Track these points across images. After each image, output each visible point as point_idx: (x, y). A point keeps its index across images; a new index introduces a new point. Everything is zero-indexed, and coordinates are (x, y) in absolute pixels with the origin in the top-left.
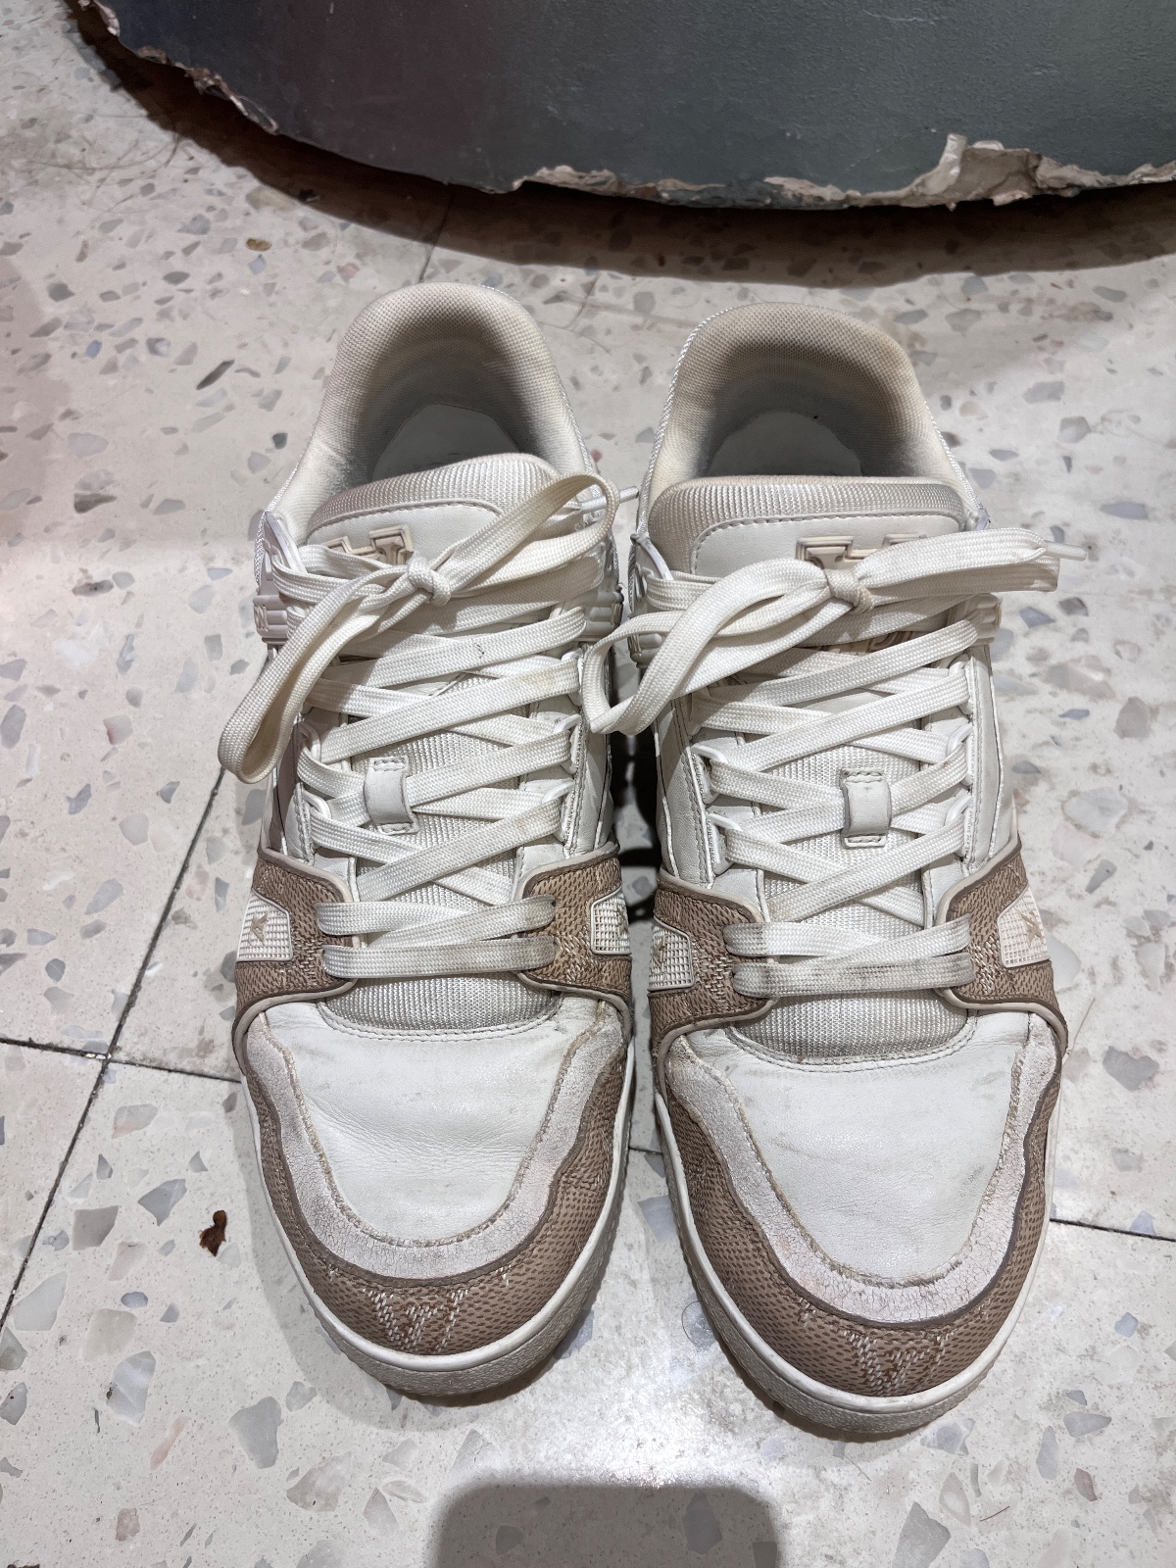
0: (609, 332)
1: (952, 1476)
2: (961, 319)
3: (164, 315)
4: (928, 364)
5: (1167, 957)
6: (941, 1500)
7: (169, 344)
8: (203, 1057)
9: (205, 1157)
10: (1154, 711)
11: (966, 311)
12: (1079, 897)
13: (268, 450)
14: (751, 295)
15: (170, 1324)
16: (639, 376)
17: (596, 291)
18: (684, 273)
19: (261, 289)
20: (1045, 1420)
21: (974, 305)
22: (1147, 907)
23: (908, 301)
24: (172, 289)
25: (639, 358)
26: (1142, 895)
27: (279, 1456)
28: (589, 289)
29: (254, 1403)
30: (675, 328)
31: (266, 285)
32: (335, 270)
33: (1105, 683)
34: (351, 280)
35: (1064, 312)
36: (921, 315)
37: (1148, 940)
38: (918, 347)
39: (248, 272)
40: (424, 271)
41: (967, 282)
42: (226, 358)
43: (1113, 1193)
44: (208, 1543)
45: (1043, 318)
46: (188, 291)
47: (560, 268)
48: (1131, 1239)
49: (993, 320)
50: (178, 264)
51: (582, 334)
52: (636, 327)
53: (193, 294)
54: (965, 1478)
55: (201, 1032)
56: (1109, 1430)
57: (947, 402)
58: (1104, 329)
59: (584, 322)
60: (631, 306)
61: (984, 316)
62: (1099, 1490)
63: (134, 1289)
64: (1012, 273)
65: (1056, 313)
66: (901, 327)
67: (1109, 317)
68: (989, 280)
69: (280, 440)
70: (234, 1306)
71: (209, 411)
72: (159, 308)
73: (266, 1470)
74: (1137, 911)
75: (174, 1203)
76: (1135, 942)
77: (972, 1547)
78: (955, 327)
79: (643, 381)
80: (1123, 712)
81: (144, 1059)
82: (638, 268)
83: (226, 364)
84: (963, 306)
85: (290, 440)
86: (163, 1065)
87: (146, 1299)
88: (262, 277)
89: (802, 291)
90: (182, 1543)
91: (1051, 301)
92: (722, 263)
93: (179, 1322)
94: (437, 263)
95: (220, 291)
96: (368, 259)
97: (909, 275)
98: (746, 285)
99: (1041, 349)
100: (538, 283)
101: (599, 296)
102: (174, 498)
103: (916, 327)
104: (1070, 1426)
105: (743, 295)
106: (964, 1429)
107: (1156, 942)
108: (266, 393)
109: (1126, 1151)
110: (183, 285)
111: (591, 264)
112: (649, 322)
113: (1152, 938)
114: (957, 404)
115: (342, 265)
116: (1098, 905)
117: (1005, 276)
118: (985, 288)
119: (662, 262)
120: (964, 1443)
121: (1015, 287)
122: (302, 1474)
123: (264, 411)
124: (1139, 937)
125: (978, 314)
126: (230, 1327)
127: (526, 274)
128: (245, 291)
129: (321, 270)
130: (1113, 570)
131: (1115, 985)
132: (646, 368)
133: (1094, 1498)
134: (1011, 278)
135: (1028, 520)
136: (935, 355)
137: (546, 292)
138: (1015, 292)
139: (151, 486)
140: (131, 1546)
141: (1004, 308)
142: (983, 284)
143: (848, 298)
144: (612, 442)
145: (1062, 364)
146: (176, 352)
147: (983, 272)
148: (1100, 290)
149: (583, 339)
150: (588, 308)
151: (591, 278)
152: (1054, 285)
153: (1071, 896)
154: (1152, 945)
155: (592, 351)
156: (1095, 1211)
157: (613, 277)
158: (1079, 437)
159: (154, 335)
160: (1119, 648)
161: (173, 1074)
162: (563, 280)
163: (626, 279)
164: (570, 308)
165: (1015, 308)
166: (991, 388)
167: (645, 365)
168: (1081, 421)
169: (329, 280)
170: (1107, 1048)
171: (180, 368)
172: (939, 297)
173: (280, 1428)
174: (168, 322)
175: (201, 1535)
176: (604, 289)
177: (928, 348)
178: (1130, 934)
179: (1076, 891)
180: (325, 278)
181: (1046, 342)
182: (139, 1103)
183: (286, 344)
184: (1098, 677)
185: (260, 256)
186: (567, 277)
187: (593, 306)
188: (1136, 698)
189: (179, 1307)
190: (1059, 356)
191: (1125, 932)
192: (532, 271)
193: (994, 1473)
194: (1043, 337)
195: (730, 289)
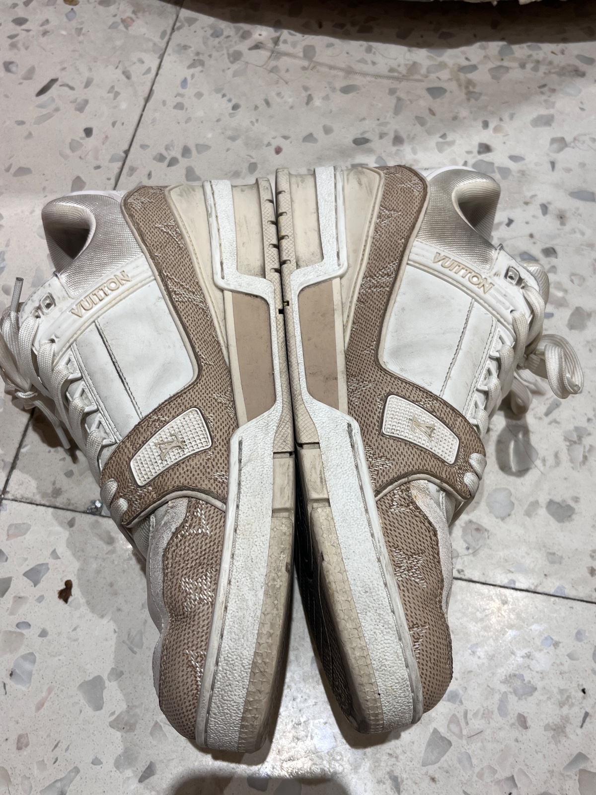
0: (287, 71)
1: (454, 715)
2: (497, 72)
3: (13, 46)
4: (476, 99)
5: (584, 452)
6: (448, 726)
7: (17, 66)
8: (56, 498)
9: (59, 552)
10: (589, 315)
11: (500, 67)
12: (540, 418)
13: (81, 138)
14: (373, 50)
15: (44, 638)
16: (305, 100)
17: (280, 43)
18: (334, 34)
19: (73, 31)
20: (504, 688)
21: (506, 64)
22: (576, 425)
23: (467, 59)
24: (18, 29)
25: (306, 89)
26: (574, 418)
27: (105, 705)
28: (276, 41)
29: (91, 678)
30: (327, 70)
31: (76, 29)
32: (119, 21)
33: (563, 298)
34: (130, 28)
35: (557, 70)
36: (474, 68)
37: (575, 442)
38: (471, 89)
39: (65, 20)
40: (175, 24)
41: (502, 48)
42: (54, 77)
43: (546, 575)
44: (67, 749)
45: (545, 73)
46: (28, 31)
47: (259, 27)
48: (553, 599)
49: (516, 74)
50: (21, 12)
51: (271, 71)
52: (304, 68)
53: (31, 33)
54: (460, 716)
55: (54, 484)
56: (536, 694)
57: (486, 125)
58: (579, 82)
59: (273, 63)
60: (301, 55)
61: (510, 71)
62: (529, 723)
63: (23, 620)
64: (529, 44)
65: (553, 71)
66: (462, 75)
67: (583, 75)
68: (515, 47)
69: (88, 132)
70: (78, 629)
71: (44, 111)
72: (10, 41)
73: (98, 712)
74: (571, 427)
75: (42, 577)
76: (568, 443)
77: (463, 750)
78: (494, 77)
79: (307, 103)
80: (572, 315)
81: (22, 498)
82: (306, 29)
83: (53, 81)
84: (499, 63)
85: (94, 132)
86: (33, 502)
87: (30, 625)
88: (74, 23)
89: (404, 49)
90: (53, 750)
91: (551, 63)
92: (357, 28)
93: (48, 637)
94: (182, 19)
95: (48, 32)
96: (140, 15)
97: (468, 42)
98: (371, 43)
99: (542, 93)
100: (245, 36)
101: (282, 47)
102: (25, 166)
103: (470, 76)
104: (515, 692)
105: (369, 50)
106: (461, 692)
107: (579, 444)
108: (78, 101)
109: (554, 554)
110: (24, 27)
111: (277, 25)
112: (312, 65)
113: (577, 441)
114: (492, 126)
115: (124, 17)
116: (550, 423)
117: (524, 45)
118: (513, 53)
119: (320, 26)
120: (461, 699)
121: (530, 52)
122: (117, 714)
123: (78, 112)
124: (570, 441)
125: (507, 69)
126: (77, 640)
127: (238, 30)
128: (64, 33)
129: (111, 21)
130: (573, 231)
131: (555, 467)
132: (310, 95)
133: (526, 728)
134: (528, 46)
135: (528, 200)
136: (480, 94)
137: (249, 42)
138: (530, 56)
139: (10, 158)
140: (25, 752)
141: (523, 66)
142: (512, 49)
143: (432, 55)
144: (288, 141)
145: (554, 103)
146: (22, 71)
147: (512, 42)
148: (580, 57)
149: (272, 74)
150: (276, 54)
151: (278, 34)
152: (553, 52)
153: (536, 418)
154: (577, 446)
155: (277, 82)
156: (535, 584)
157: (290, 34)
158: (560, 150)
159: (8, 59)
160: (573, 278)
161: (39, 507)
162: (260, 35)
163: (299, 36)
164: (264, 54)
165: (529, 66)
166: (512, 117)
167: (309, 93)
168: (562, 140)
169: (116, 28)
170: (548, 500)
171: (25, 82)
172: (485, 57)
173: (105, 692)
174: (16, 51)
175: (63, 746)
176: (285, 42)
177: (477, 90)
178: (566, 439)
179: (539, 415)
180: (113, 26)
181: (546, 89)
182: (20, 522)
183: (90, 69)
184: (560, 294)
185: (72, 9)
186: (262, 33)
187: (278, 53)
188: (580, 307)
189: (48, 629)
190: (552, 99)
191: (563, 438)
192: (242, 28)
193: (475, 715)
194: (544, 86)
195: (361, 46)
